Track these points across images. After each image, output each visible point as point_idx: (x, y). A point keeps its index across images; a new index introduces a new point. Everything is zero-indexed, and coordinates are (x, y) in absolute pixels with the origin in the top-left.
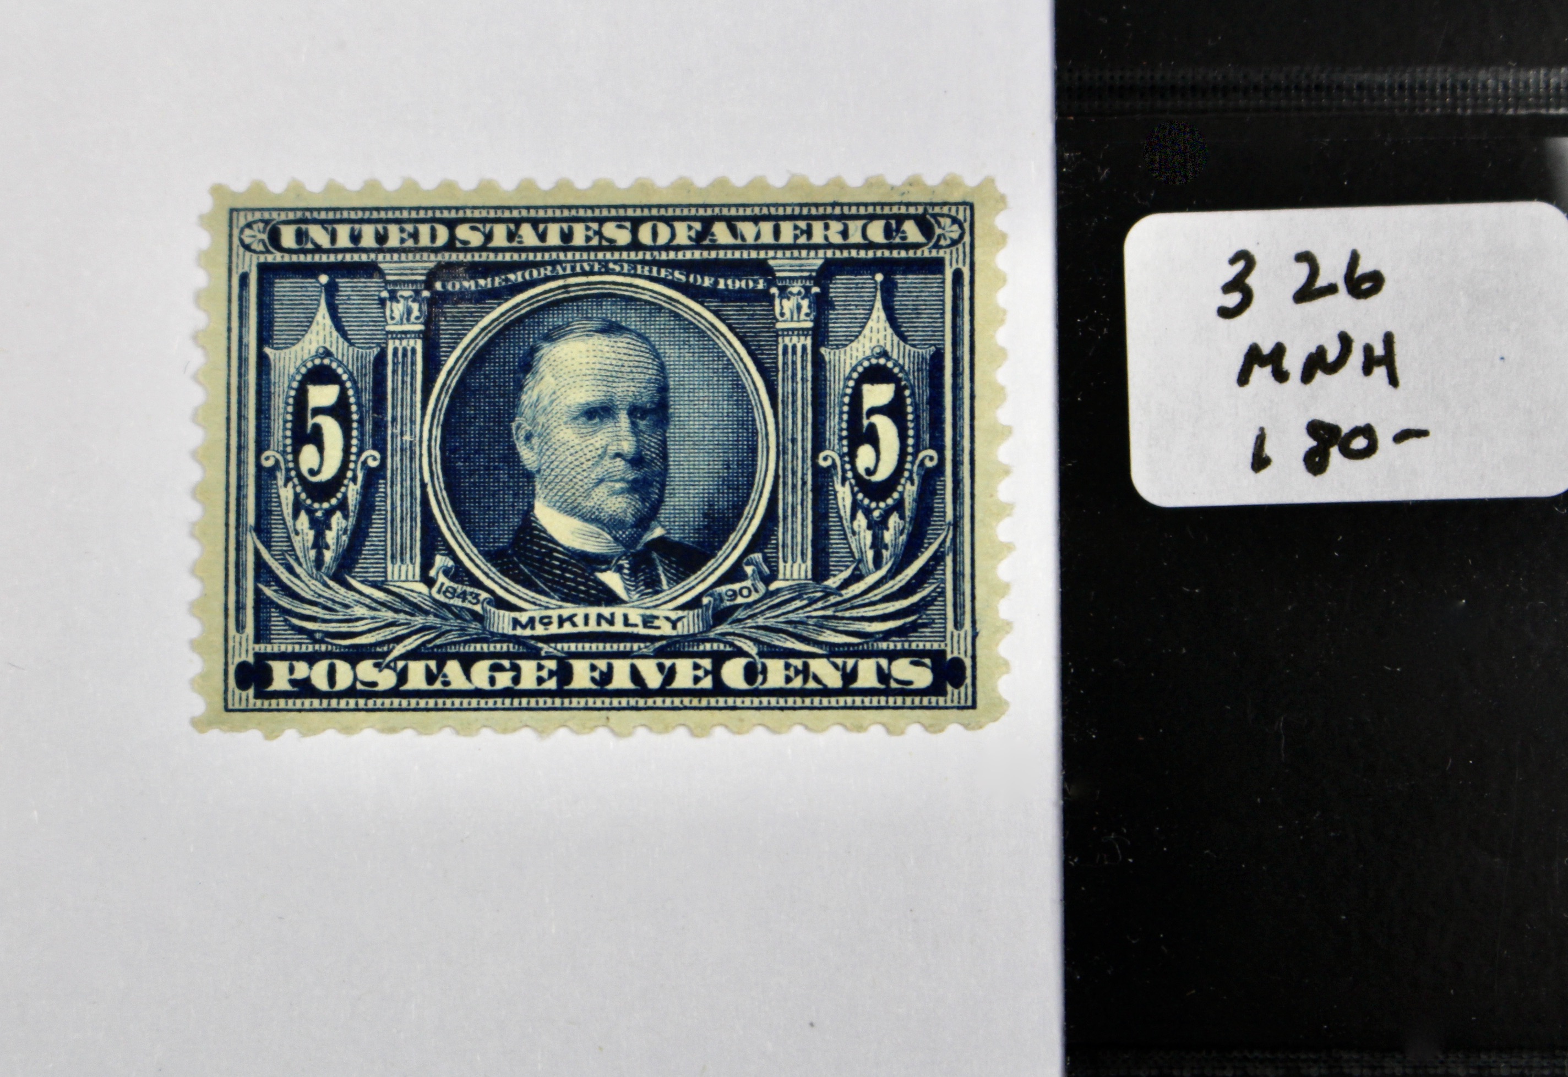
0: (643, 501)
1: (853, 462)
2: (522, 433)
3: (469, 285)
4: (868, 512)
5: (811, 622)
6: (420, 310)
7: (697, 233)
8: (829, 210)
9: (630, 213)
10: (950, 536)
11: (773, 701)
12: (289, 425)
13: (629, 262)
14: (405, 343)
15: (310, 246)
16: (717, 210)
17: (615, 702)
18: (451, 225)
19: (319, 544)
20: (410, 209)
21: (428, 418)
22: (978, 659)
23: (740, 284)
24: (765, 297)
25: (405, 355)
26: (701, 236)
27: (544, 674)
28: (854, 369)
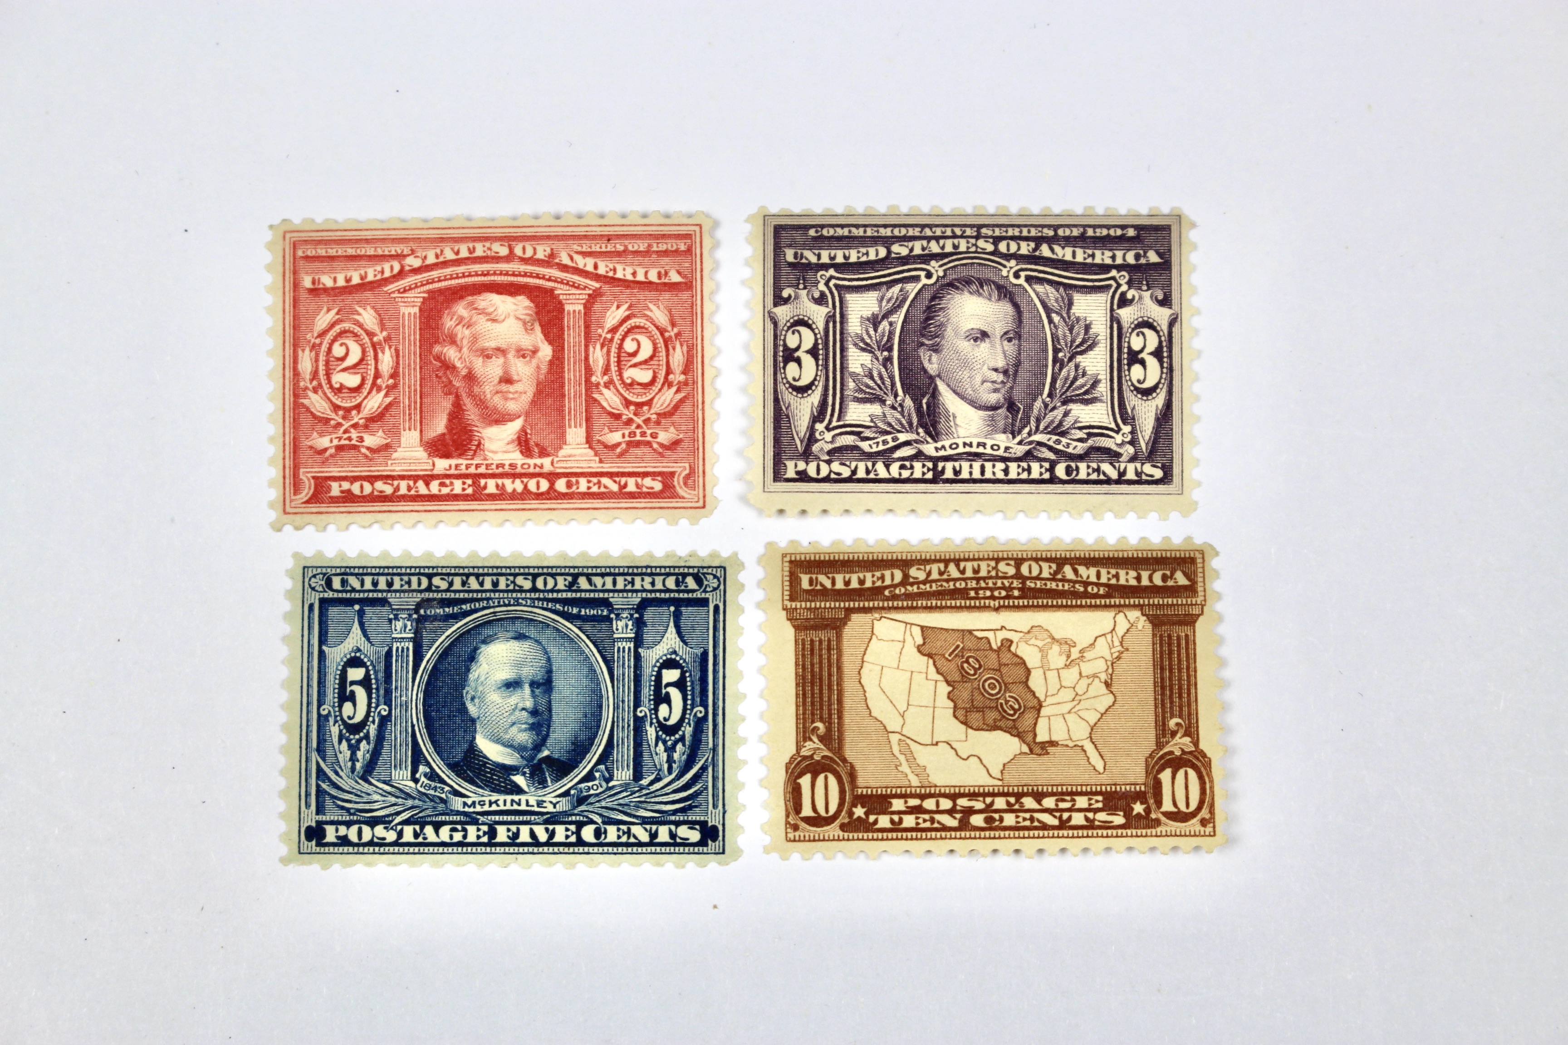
0: (538, 735)
1: (656, 714)
2: (469, 696)
3: (440, 611)
4: (665, 742)
5: (632, 804)
6: (412, 626)
7: (570, 582)
8: (644, 570)
9: (531, 571)
10: (711, 756)
11: (610, 849)
12: (336, 691)
13: (530, 599)
14: (403, 644)
15: (349, 588)
16: (581, 570)
17: (521, 850)
18: (430, 577)
19: (353, 759)
20: (406, 567)
21: (416, 688)
22: (726, 826)
23: (593, 612)
24: (608, 619)
25: (403, 651)
26: (572, 584)
27: (481, 833)
28: (657, 661)
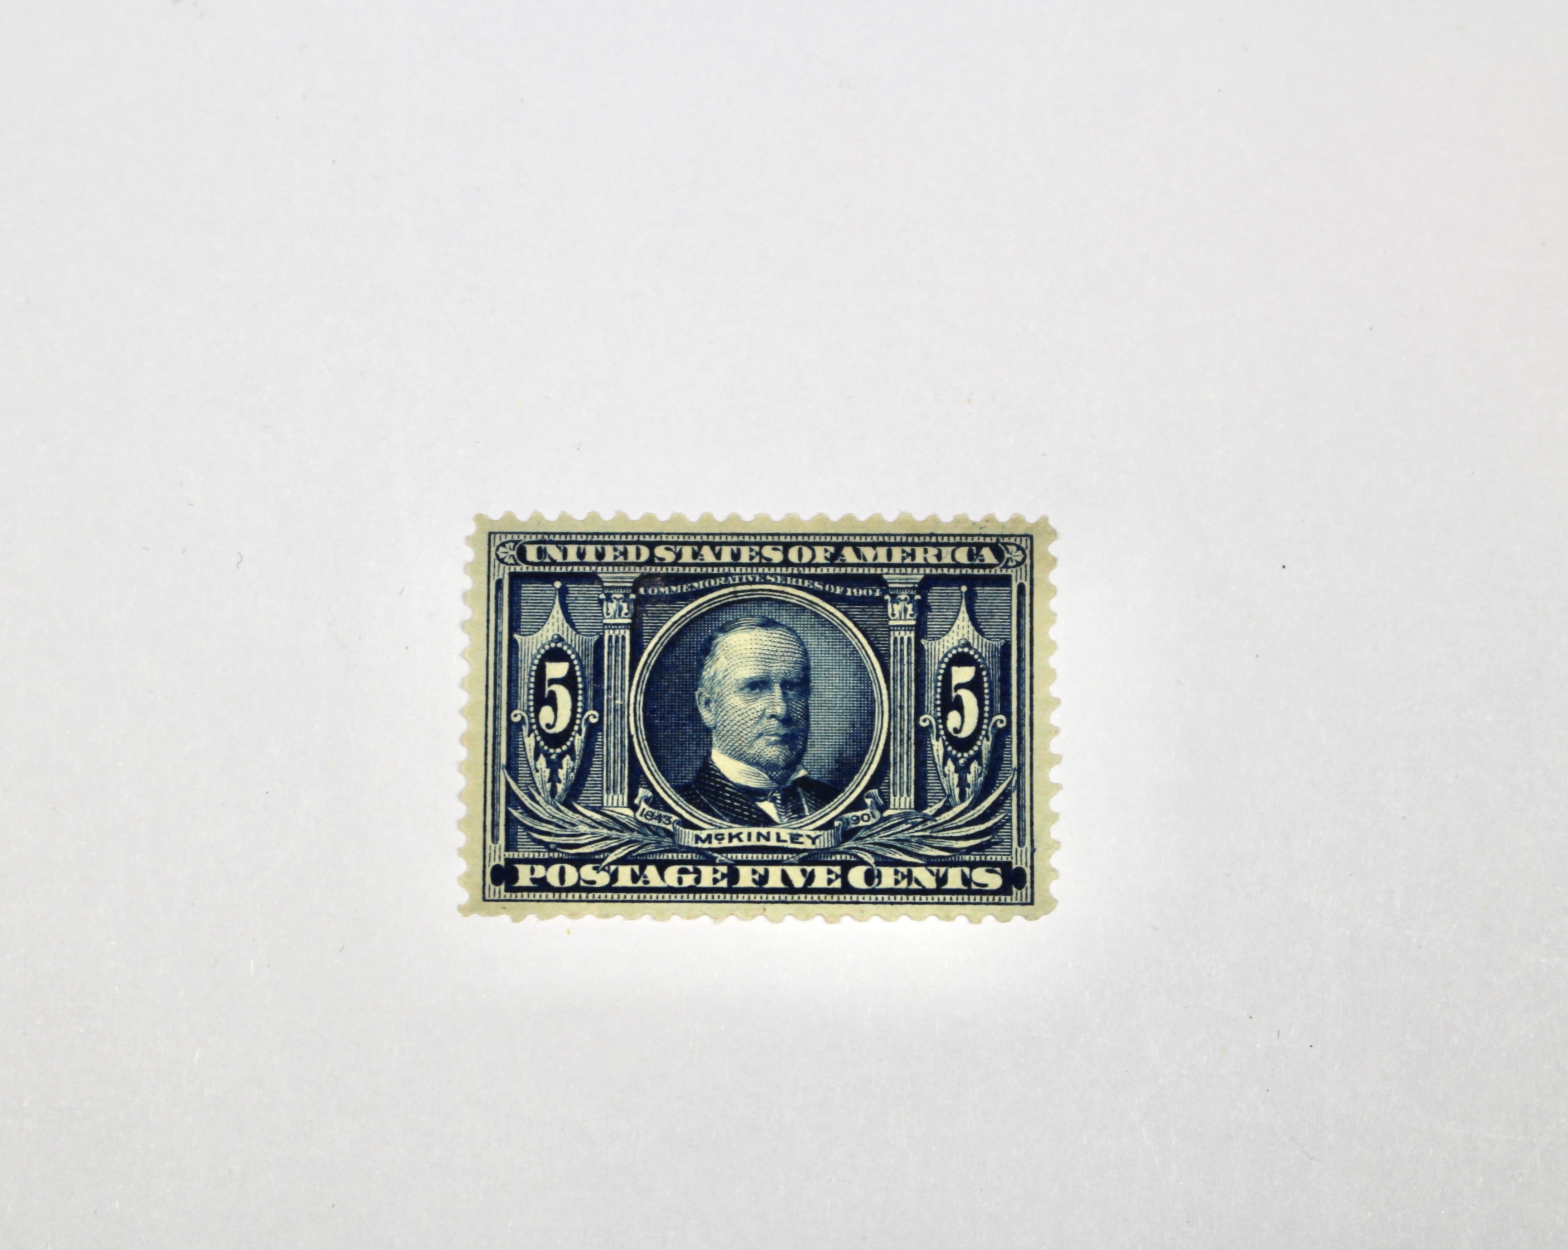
0: (791, 749)
1: (944, 723)
2: (703, 700)
3: (664, 590)
4: (955, 760)
5: (913, 840)
6: (628, 608)
7: (832, 554)
8: (928, 539)
9: (782, 539)
10: (1015, 778)
11: (886, 898)
12: (532, 691)
13: (781, 575)
14: (617, 632)
15: (547, 560)
16: (846, 538)
17: (770, 897)
18: (652, 546)
19: (554, 779)
20: (621, 534)
21: (634, 688)
22: (1036, 869)
23: (862, 592)
24: (881, 602)
25: (617, 641)
26: (834, 556)
27: (718, 876)
28: (945, 656)
